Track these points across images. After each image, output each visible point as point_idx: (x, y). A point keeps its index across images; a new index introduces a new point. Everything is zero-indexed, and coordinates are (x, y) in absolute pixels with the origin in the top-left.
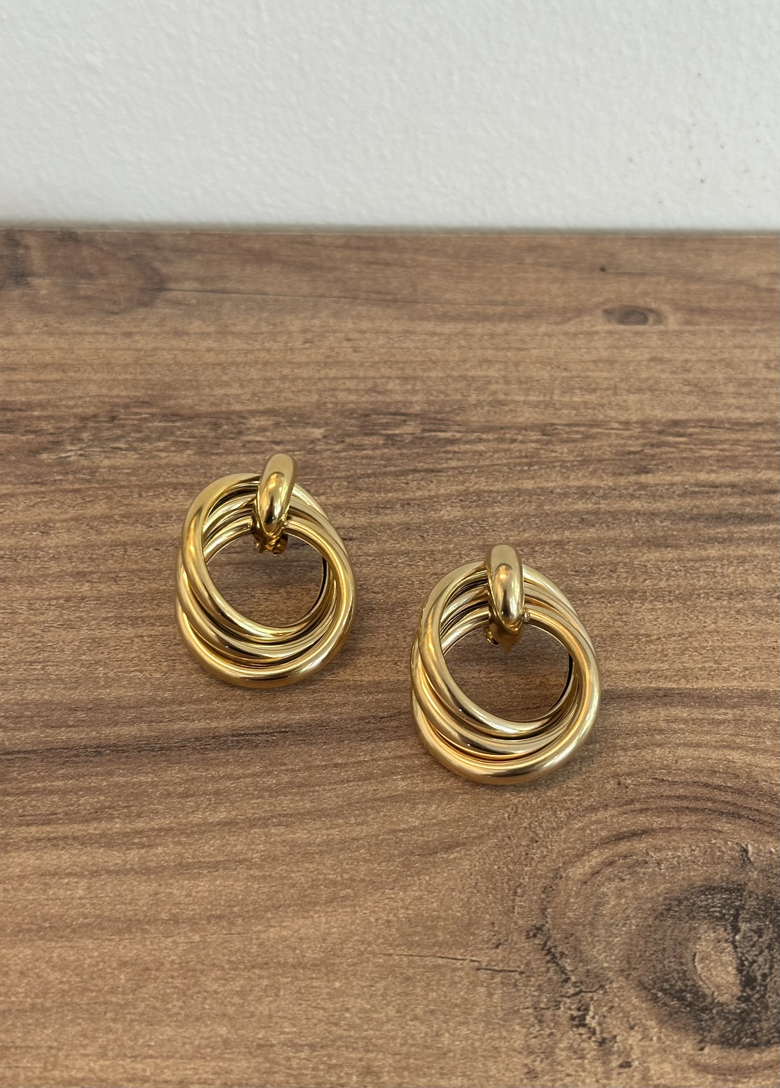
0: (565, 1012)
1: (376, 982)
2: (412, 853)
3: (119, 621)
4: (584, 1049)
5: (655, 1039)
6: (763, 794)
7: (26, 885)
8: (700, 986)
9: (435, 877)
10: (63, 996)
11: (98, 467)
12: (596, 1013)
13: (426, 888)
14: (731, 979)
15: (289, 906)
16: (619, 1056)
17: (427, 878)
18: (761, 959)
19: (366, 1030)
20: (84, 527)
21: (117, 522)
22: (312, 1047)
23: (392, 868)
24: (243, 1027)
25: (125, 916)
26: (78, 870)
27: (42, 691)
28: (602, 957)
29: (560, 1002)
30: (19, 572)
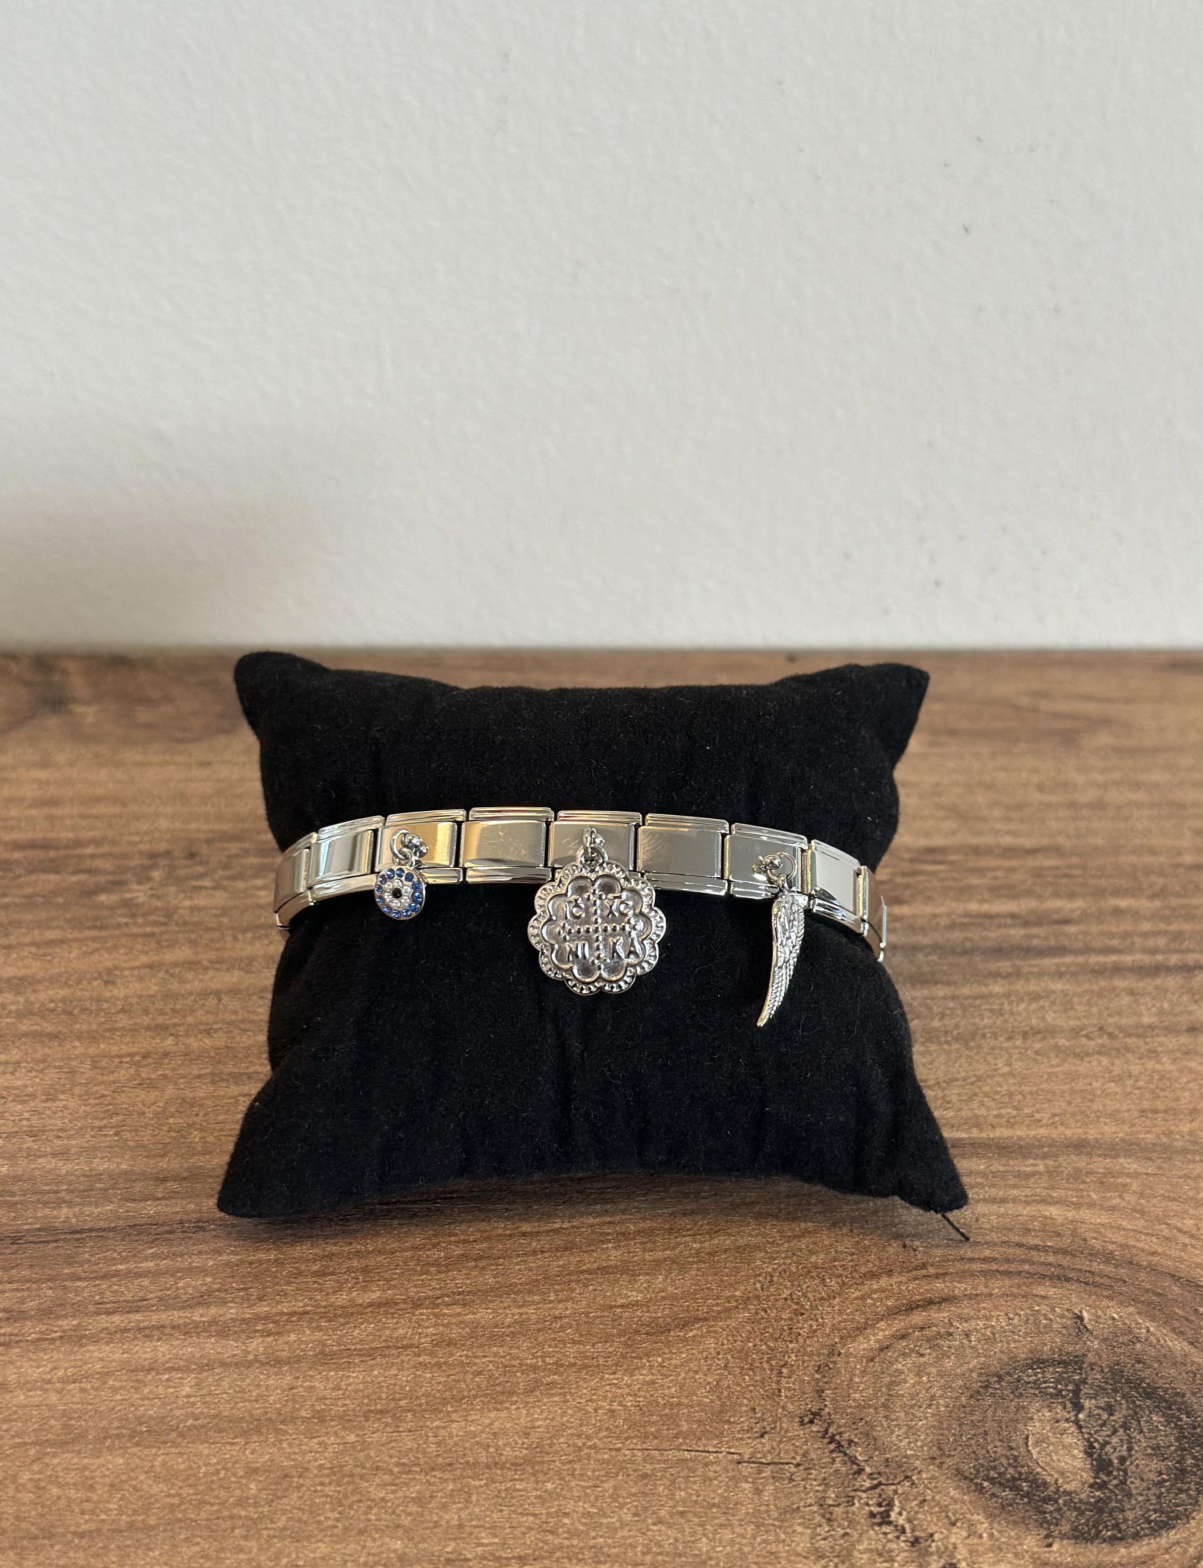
0: (860, 1508)
1: (603, 1482)
2: (637, 1332)
3: (216, 1078)
4: (891, 1551)
5: (985, 1535)
6: (1094, 1255)
7: (111, 1382)
8: (1038, 1473)
9: (670, 1359)
10: (172, 1512)
11: (176, 909)
12: (902, 1508)
13: (659, 1371)
14: (1078, 1464)
15: (476, 1397)
16: (940, 1557)
17: (660, 1359)
18: (1115, 1440)
19: (594, 1538)
20: (161, 974)
21: (206, 969)
22: (522, 1559)
23: (611, 1350)
24: (424, 1540)
25: (251, 1415)
26: (182, 1363)
27: (119, 1160)
28: (904, 1443)
29: (853, 1497)
30: (78, 1026)
